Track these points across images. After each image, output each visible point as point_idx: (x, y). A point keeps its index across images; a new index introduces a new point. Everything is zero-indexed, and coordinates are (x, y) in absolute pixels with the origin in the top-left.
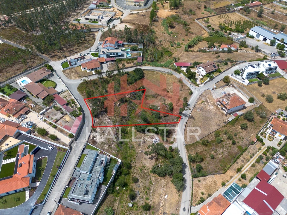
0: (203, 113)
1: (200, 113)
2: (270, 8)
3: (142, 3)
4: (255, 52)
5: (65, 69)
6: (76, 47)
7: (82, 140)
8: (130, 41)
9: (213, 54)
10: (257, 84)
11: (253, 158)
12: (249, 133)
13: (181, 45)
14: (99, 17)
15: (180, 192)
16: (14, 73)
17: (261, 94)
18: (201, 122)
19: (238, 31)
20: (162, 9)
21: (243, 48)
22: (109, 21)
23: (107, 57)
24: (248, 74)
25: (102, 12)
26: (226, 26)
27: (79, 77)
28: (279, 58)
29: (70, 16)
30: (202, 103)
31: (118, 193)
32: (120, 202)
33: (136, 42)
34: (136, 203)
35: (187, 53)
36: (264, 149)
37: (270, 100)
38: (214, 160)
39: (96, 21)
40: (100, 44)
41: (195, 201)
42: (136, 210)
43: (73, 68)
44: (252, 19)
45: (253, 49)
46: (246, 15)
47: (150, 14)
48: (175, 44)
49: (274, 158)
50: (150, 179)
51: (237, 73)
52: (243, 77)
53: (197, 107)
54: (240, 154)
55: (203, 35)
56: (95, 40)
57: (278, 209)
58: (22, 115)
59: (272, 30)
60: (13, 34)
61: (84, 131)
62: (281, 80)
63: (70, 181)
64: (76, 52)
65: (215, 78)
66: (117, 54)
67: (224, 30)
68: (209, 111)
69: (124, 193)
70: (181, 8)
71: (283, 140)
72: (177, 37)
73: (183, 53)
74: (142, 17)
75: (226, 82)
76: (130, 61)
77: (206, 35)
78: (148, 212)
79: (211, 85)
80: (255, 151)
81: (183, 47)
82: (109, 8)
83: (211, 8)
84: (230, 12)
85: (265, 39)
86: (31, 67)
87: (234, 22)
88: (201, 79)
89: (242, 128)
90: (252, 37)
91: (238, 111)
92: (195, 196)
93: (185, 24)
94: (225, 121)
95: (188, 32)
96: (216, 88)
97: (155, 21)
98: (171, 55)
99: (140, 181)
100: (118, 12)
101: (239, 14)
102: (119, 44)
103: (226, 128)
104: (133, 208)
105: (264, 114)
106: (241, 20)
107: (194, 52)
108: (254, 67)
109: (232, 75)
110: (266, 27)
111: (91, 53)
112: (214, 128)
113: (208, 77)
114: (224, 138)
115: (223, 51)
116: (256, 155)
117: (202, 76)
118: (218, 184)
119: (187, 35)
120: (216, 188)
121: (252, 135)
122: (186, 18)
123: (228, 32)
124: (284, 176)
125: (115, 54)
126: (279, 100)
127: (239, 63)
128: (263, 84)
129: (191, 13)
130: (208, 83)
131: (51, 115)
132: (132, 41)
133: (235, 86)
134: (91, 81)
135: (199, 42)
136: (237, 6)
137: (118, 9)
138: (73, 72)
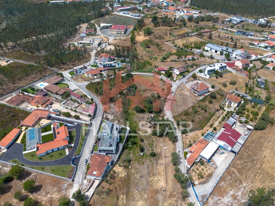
0: (181, 97)
1: (180, 97)
2: (216, 33)
3: (122, 31)
4: (210, 59)
5: (73, 76)
6: (77, 62)
7: (98, 119)
8: (119, 56)
9: (182, 62)
10: (215, 77)
11: (220, 118)
12: (214, 105)
13: (157, 58)
14: (90, 42)
15: (175, 143)
16: (32, 81)
17: (219, 83)
18: (181, 103)
19: (197, 48)
20: (138, 36)
21: (202, 58)
22: (99, 44)
23: (104, 67)
24: (209, 71)
25: (92, 38)
26: (188, 45)
27: (85, 80)
28: (227, 61)
29: (66, 42)
30: (180, 91)
31: (131, 149)
32: (134, 154)
33: (123, 57)
34: (145, 153)
35: (164, 63)
36: (225, 113)
37: (225, 86)
38: (194, 122)
39: (88, 44)
40: (96, 59)
41: (186, 146)
42: (146, 157)
43: (79, 75)
44: (205, 40)
45: (209, 57)
46: (201, 38)
47: (130, 39)
48: (153, 58)
49: (232, 116)
50: (152, 139)
51: (201, 71)
52: (205, 73)
53: (177, 93)
54: (210, 117)
55: (172, 51)
56: (91, 57)
57: (238, 141)
58: (48, 105)
59: (220, 46)
60: (20, 55)
61: (97, 113)
62: (231, 74)
63: (96, 142)
64: (78, 65)
65: (186, 76)
66: (111, 65)
67: (187, 48)
68: (186, 95)
69: (135, 149)
70: (153, 35)
71: (237, 107)
72: (153, 53)
73: (160, 63)
74: (124, 41)
75: (194, 78)
76: (122, 70)
77: (174, 51)
78: (154, 157)
79: (185, 80)
80: (220, 115)
81: (159, 60)
82: (97, 36)
83: (175, 34)
84: (189, 37)
85: (216, 52)
86: (45, 76)
87: (193, 43)
88: (176, 77)
89: (210, 103)
90: (207, 51)
91: (206, 93)
92: (185, 144)
93: (158, 45)
94: (197, 100)
95: (161, 50)
96: (188, 82)
97: (135, 43)
98: (151, 65)
99: (145, 140)
100: (104, 38)
101: (196, 38)
102: (111, 58)
103: (198, 104)
104: (143, 156)
105: (222, 93)
106: (198, 41)
107: (168, 62)
108: (211, 67)
109: (198, 73)
110: (216, 45)
111: (90, 65)
112: (191, 105)
113: (181, 75)
114: (199, 109)
115: (189, 60)
116: (221, 117)
117: (177, 75)
118: (199, 135)
119: (160, 52)
120: (198, 138)
121: (216, 106)
122: (158, 41)
123: (190, 48)
124: (240, 126)
125: (110, 65)
126: (231, 85)
127: (201, 66)
128: (219, 77)
129: (160, 38)
130: (182, 79)
131: (70, 105)
132: (121, 56)
133: (201, 80)
134: (95, 83)
135: (170, 56)
136: (193, 32)
137: (104, 36)
138: (79, 78)
